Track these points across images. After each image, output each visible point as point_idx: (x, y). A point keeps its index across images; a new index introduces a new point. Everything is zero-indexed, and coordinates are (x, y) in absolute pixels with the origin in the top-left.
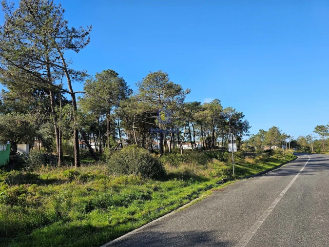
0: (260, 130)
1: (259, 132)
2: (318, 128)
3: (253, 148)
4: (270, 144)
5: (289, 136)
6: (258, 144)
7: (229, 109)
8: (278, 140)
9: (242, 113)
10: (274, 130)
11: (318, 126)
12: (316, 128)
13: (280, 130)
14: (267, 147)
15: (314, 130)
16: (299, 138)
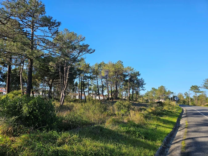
0: (152, 88)
1: (152, 89)
2: (193, 88)
3: (147, 100)
4: (159, 98)
5: (172, 93)
6: (151, 98)
7: (129, 68)
8: (164, 95)
9: (138, 72)
10: (162, 89)
11: (193, 86)
12: (191, 88)
13: (166, 88)
14: (157, 100)
15: (190, 88)
16: (179, 94)
